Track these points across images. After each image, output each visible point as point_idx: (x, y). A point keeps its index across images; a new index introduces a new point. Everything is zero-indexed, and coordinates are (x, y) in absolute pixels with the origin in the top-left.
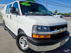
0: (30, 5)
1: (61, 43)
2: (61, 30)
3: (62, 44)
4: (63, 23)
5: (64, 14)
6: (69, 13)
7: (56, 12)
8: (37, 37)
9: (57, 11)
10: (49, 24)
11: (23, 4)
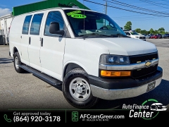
0: (85, 17)
1: (149, 85)
2: (148, 64)
3: (151, 88)
4: (149, 50)
5: (149, 33)
6: (160, 29)
7: (129, 27)
8: (109, 75)
9: (130, 23)
10: (128, 52)
11: (72, 15)
